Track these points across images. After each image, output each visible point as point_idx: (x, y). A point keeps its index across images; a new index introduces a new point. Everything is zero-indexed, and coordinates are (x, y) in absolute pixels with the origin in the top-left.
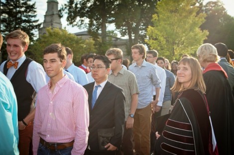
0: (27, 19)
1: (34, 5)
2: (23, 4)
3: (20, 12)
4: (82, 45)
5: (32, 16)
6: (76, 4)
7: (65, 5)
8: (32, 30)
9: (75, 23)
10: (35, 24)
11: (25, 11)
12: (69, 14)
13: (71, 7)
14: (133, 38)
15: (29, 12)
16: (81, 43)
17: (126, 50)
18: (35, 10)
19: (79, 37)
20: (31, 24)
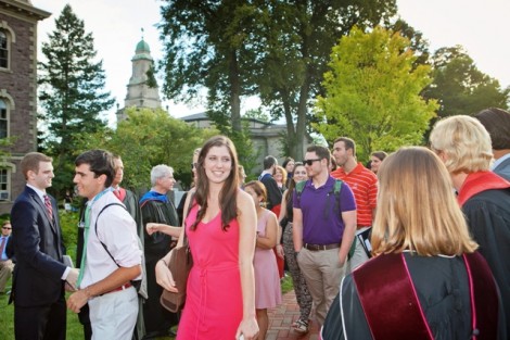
0: (86, 92)
1: (100, 64)
2: (79, 63)
3: (74, 80)
4: (196, 139)
5: (97, 86)
6: (181, 60)
7: (160, 62)
8: (96, 112)
9: (180, 97)
10: (102, 101)
11: (85, 77)
12: (167, 78)
13: (170, 67)
14: (295, 122)
15: (91, 79)
16: (193, 135)
17: (282, 146)
18: (103, 74)
19: (189, 124)
20: (95, 101)
